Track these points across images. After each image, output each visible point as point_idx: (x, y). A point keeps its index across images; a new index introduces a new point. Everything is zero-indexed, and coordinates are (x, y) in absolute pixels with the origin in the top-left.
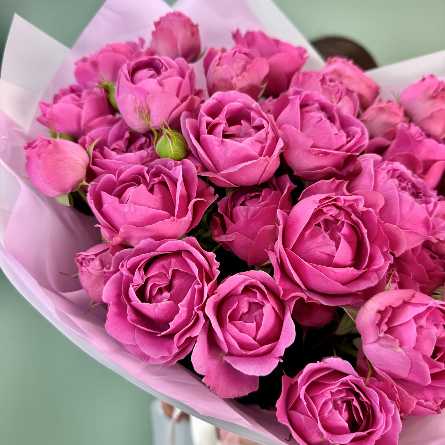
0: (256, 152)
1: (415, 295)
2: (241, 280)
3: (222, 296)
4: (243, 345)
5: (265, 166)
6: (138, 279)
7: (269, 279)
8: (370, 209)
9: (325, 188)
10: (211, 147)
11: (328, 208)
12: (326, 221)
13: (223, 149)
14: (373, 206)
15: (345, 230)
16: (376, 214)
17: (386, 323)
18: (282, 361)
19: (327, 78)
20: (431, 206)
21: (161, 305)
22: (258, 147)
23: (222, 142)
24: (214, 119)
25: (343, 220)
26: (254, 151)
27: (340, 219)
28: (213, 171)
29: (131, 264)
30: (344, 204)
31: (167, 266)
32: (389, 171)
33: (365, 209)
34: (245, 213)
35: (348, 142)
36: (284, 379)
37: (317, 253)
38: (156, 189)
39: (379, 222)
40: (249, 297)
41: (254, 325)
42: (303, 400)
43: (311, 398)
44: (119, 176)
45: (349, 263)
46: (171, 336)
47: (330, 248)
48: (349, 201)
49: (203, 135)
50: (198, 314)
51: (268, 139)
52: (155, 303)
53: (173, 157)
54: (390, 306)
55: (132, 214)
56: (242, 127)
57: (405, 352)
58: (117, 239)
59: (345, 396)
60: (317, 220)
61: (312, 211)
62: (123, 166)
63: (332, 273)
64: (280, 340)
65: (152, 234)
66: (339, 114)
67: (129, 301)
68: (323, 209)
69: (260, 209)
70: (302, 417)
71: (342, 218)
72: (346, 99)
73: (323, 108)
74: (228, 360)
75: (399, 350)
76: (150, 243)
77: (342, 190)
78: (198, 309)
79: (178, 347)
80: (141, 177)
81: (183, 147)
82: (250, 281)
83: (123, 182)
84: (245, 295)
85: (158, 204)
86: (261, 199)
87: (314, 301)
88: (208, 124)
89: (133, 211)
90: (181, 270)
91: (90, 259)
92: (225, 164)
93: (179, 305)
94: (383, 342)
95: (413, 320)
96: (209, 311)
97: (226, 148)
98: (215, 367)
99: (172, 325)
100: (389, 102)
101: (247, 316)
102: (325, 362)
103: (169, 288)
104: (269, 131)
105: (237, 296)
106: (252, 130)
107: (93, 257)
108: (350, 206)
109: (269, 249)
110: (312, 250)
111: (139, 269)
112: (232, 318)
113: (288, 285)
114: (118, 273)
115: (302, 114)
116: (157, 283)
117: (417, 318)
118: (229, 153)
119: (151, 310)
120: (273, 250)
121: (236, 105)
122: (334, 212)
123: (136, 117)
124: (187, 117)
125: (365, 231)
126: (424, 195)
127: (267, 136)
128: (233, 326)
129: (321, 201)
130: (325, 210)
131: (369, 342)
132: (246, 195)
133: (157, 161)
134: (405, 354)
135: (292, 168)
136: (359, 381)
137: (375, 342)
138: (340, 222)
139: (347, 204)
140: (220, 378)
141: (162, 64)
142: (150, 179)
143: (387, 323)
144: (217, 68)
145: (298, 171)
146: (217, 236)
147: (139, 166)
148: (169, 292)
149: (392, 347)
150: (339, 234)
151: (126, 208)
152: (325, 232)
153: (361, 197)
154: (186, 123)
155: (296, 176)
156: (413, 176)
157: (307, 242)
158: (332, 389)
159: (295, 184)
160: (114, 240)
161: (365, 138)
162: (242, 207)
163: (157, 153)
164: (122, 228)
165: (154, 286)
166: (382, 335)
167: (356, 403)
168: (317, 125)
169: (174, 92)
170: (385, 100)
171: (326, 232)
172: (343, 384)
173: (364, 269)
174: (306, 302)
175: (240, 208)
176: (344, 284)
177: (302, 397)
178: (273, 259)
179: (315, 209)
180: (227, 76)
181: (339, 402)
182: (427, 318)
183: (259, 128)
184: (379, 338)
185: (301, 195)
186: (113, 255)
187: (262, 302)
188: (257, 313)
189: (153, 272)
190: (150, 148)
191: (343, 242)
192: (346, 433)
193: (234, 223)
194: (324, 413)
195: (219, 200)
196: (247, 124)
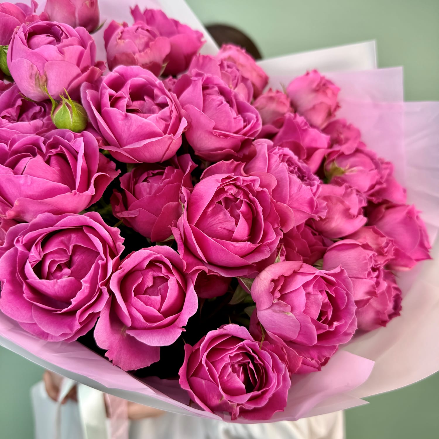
0: (161, 130)
1: (303, 266)
2: (146, 255)
3: (126, 271)
4: (148, 318)
5: (168, 144)
6: (35, 254)
7: (173, 253)
8: (265, 189)
9: (224, 168)
10: (114, 120)
11: (229, 187)
12: (226, 199)
13: (127, 124)
14: (267, 186)
15: (243, 208)
16: (270, 194)
18: (185, 330)
19: (225, 63)
20: (314, 188)
21: (62, 282)
22: (163, 124)
23: (126, 116)
24: (117, 92)
25: (242, 198)
26: (159, 128)
27: (239, 197)
28: (115, 145)
29: (27, 239)
30: (243, 184)
31: (66, 242)
32: (280, 156)
33: (261, 189)
34: (148, 190)
35: (245, 127)
36: (186, 347)
37: (219, 229)
38: (53, 161)
39: (272, 201)
40: (154, 271)
41: (159, 298)
42: (205, 365)
43: (212, 363)
44: (11, 145)
45: (246, 238)
46: (72, 313)
47: (230, 224)
48: (247, 181)
49: (106, 108)
50: (101, 289)
51: (173, 117)
52: (55, 280)
53: (72, 128)
54: (283, 276)
55: (28, 186)
56: (145, 103)
57: (295, 316)
58: (11, 213)
59: (241, 360)
60: (219, 199)
61: (215, 190)
62: (16, 135)
63: (232, 247)
64: (183, 311)
65: (50, 208)
66: (236, 100)
67: (25, 278)
68: (225, 187)
69: (164, 186)
70: (204, 382)
71: (241, 197)
72: (241, 85)
73: (222, 92)
74: (132, 333)
75: (290, 314)
76: (48, 217)
77: (240, 170)
78: (102, 285)
79: (80, 323)
80: (36, 148)
81: (83, 119)
82: (156, 256)
83: (16, 152)
84: (150, 269)
85: (56, 177)
86: (164, 176)
87: (214, 274)
88: (111, 96)
89: (29, 183)
90: (83, 245)
92: (128, 139)
93: (81, 281)
94: (276, 308)
95: (302, 288)
96: (114, 287)
97: (130, 123)
98: (117, 341)
99: (74, 301)
100: (278, 92)
101: (151, 290)
102: (224, 329)
103: (69, 264)
104: (173, 109)
105: (141, 271)
106: (155, 107)
108: (248, 186)
109: (173, 225)
110: (214, 226)
111: (36, 245)
112: (137, 293)
113: (191, 260)
114: (12, 250)
115: (204, 95)
116: (57, 260)
117: (305, 285)
118: (134, 128)
119: (50, 287)
120: (176, 226)
121: (139, 80)
122: (234, 191)
123: (32, 84)
124: (88, 88)
125: (260, 209)
126: (308, 179)
127: (171, 114)
128: (139, 300)
129: (223, 180)
130: (226, 188)
131: (264, 309)
132: (149, 172)
133: (53, 131)
134: (295, 318)
135: (194, 148)
136: (254, 345)
137: (269, 308)
138: (239, 200)
139: (245, 184)
140: (123, 351)
141: (62, 31)
142: (47, 150)
143: (280, 291)
144: (119, 41)
145: (199, 151)
146: (119, 212)
147: (34, 136)
148: (69, 268)
149: (284, 312)
150: (238, 211)
151: (21, 180)
152: (225, 210)
153: (258, 177)
154: (87, 94)
155: (198, 156)
156: (299, 161)
157: (210, 219)
158: (231, 353)
159: (196, 163)
160: (7, 214)
161: (259, 124)
162: (145, 183)
163: (55, 123)
164: (16, 201)
165: (52, 263)
166: (275, 301)
167: (251, 366)
168: (218, 108)
169: (75, 61)
170: (274, 90)
171: (227, 210)
172: (240, 348)
173: (259, 243)
174: (208, 275)
175: (143, 185)
176: (243, 257)
177: (203, 363)
178: (176, 235)
179: (218, 187)
180: (130, 51)
181: (236, 366)
182: (313, 285)
183: (162, 106)
184: (273, 304)
185: (203, 174)
186: (6, 231)
187: (167, 276)
188: (161, 287)
189: (52, 247)
190: (46, 118)
191: (242, 219)
192: (243, 393)
193: (138, 199)
194: (223, 377)
195: (121, 175)
196: (150, 100)
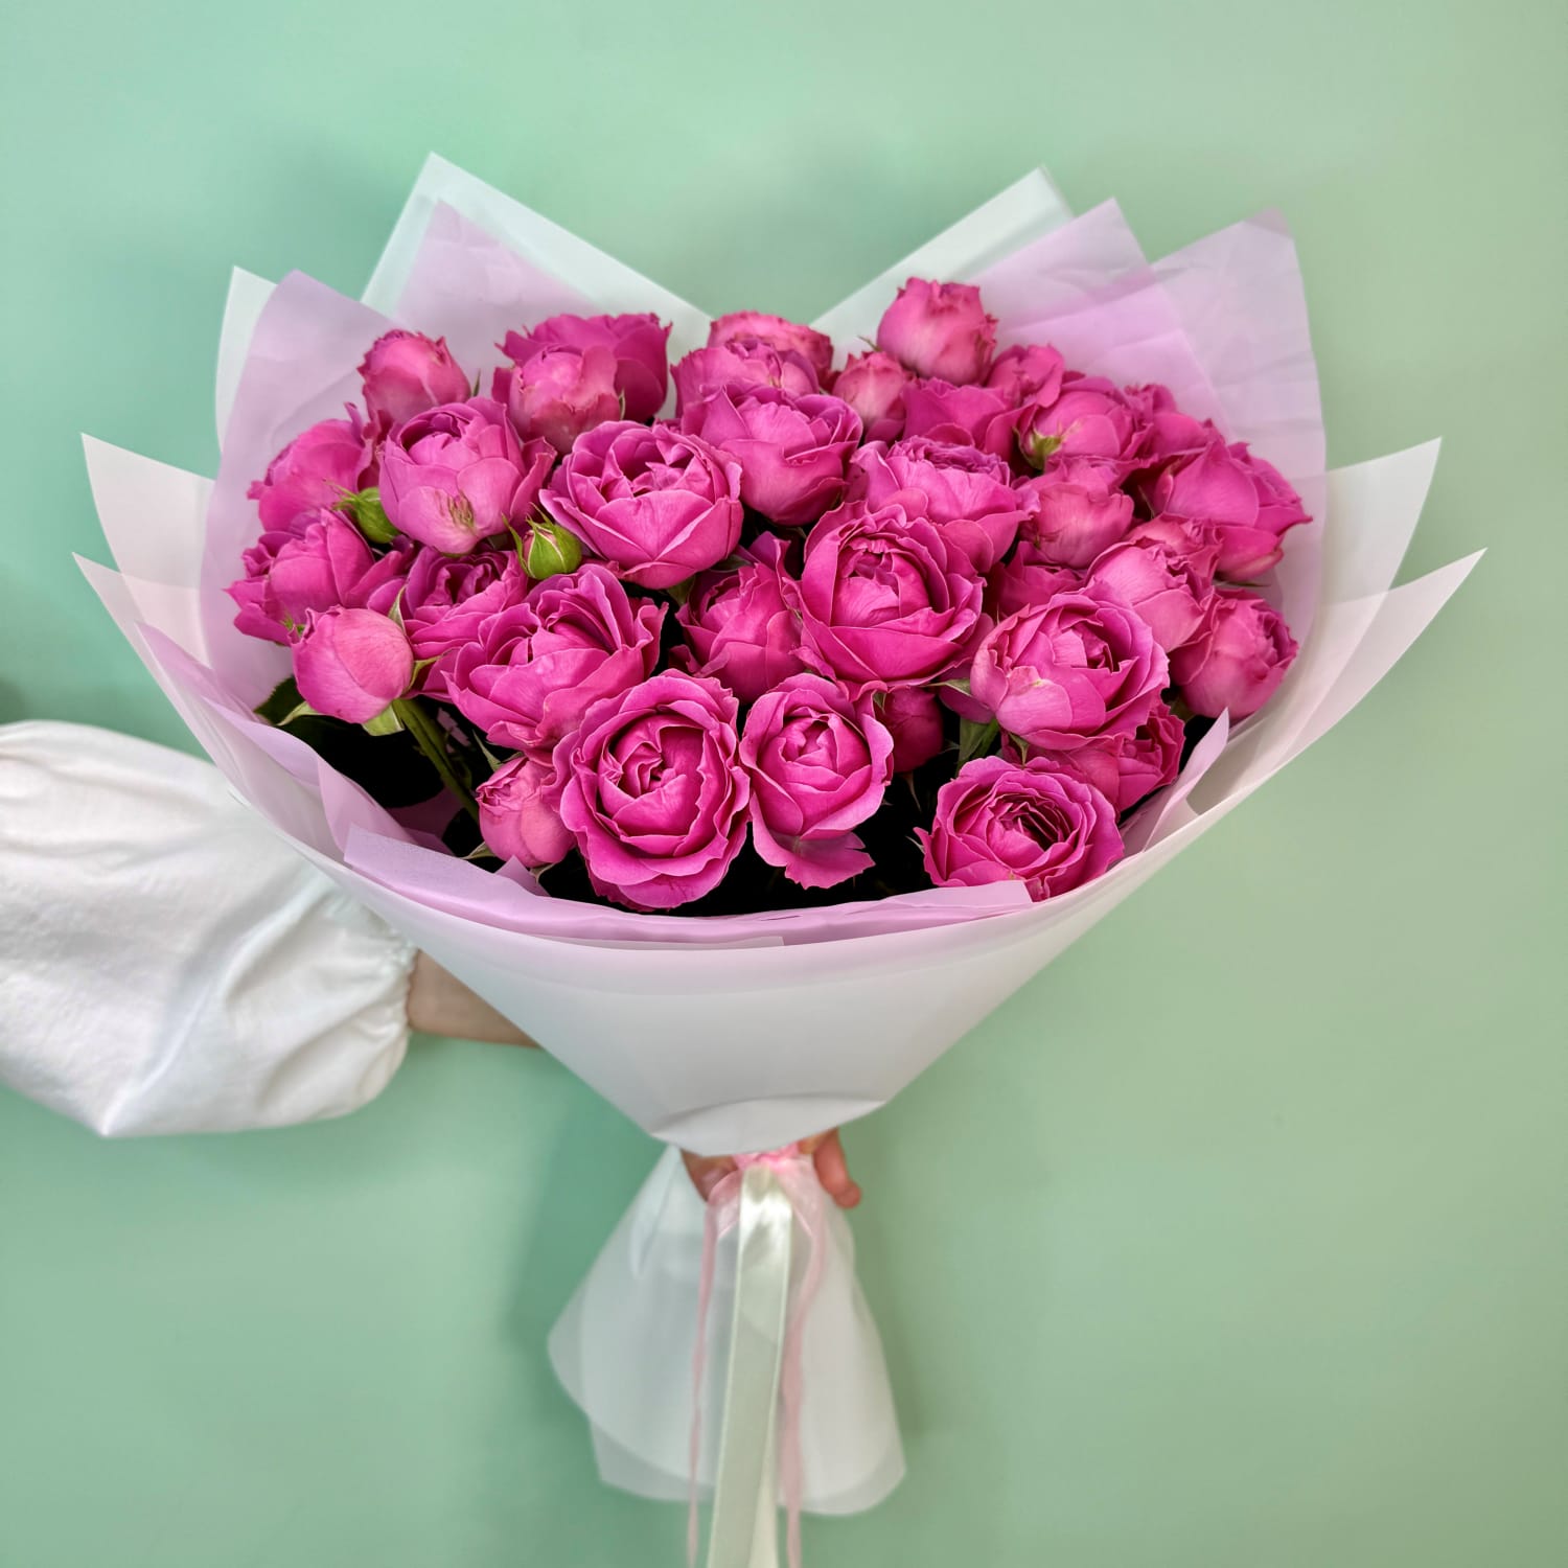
6: (609, 770)
8: (919, 520)
15: (896, 562)
17: (1007, 655)
22: (701, 488)
23: (639, 503)
24: (600, 476)
25: (887, 551)
27: (882, 551)
29: (589, 750)
30: (876, 527)
33: (911, 524)
35: (833, 430)
38: (561, 628)
39: (940, 532)
40: (799, 722)
47: (886, 597)
48: (882, 520)
49: (601, 508)
50: (732, 771)
52: (658, 791)
53: (565, 567)
55: (551, 672)
56: (653, 473)
60: (849, 565)
61: (836, 553)
64: (873, 756)
65: (601, 689)
68: (849, 544)
69: (750, 594)
72: (787, 368)
75: (1042, 684)
76: (602, 707)
78: (730, 766)
79: (725, 836)
80: (522, 627)
82: (790, 698)
83: (498, 644)
84: (790, 726)
86: (742, 581)
89: (552, 667)
90: (674, 725)
91: (505, 785)
92: (659, 540)
93: (697, 772)
94: (1017, 687)
96: (749, 762)
97: (650, 509)
100: (866, 355)
101: (808, 746)
104: (704, 459)
106: (672, 471)
107: (508, 780)
108: (886, 529)
109: (795, 648)
110: (859, 610)
111: (605, 758)
112: (789, 757)
114: (572, 779)
116: (646, 763)
120: (802, 646)
122: (867, 544)
128: (797, 764)
129: (841, 534)
130: (852, 546)
134: (1052, 683)
137: (1008, 695)
138: (883, 556)
139: (882, 526)
141: (453, 416)
142: (543, 619)
148: (670, 768)
150: (891, 573)
152: (868, 581)
153: (897, 506)
157: (849, 604)
160: (537, 733)
161: (854, 417)
163: (531, 574)
164: (545, 703)
165: (642, 769)
171: (870, 580)
173: (950, 608)
175: (713, 610)
178: (809, 657)
179: (839, 548)
183: (682, 463)
185: (806, 546)
187: (823, 718)
188: (820, 738)
189: (629, 751)
190: (509, 571)
191: (902, 582)
193: (718, 632)
195: (671, 611)
196: (658, 465)
